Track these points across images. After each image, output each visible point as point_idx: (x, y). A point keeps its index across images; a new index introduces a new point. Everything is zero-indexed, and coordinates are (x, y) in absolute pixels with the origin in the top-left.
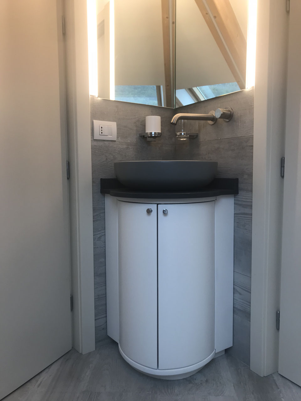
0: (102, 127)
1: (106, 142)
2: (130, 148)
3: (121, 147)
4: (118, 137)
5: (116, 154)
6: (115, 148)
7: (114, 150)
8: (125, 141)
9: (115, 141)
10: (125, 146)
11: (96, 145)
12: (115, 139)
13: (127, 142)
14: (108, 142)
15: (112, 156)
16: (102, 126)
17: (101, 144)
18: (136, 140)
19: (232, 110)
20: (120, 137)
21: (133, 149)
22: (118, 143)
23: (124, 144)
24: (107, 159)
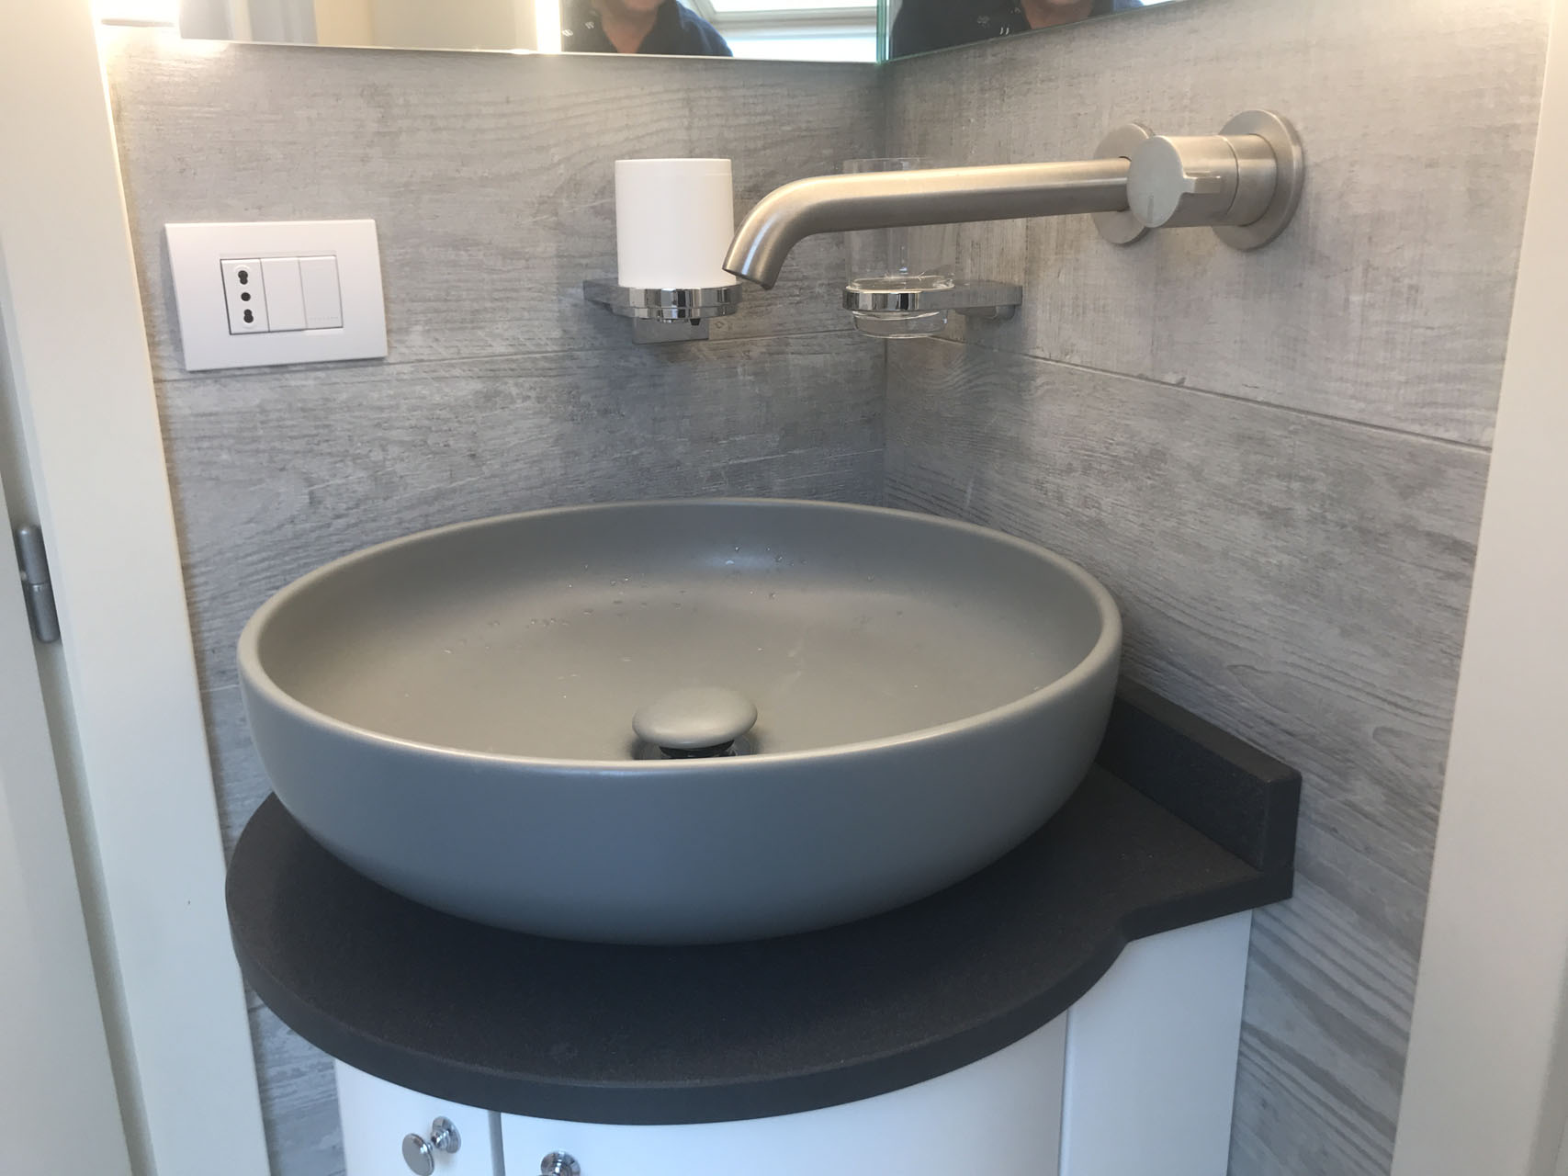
0: (243, 277)
1: (294, 381)
2: (514, 391)
3: (437, 398)
4: (394, 331)
5: (394, 451)
6: (381, 409)
7: (378, 425)
8: (465, 352)
9: (378, 361)
10: (467, 388)
11: (215, 409)
12: (375, 345)
13: (489, 350)
14: (321, 374)
15: (362, 474)
16: (243, 265)
17: (255, 394)
18: (557, 334)
19: (1297, 139)
20: (419, 328)
21: (539, 399)
22: (407, 368)
23: (457, 372)
24: (314, 501)
